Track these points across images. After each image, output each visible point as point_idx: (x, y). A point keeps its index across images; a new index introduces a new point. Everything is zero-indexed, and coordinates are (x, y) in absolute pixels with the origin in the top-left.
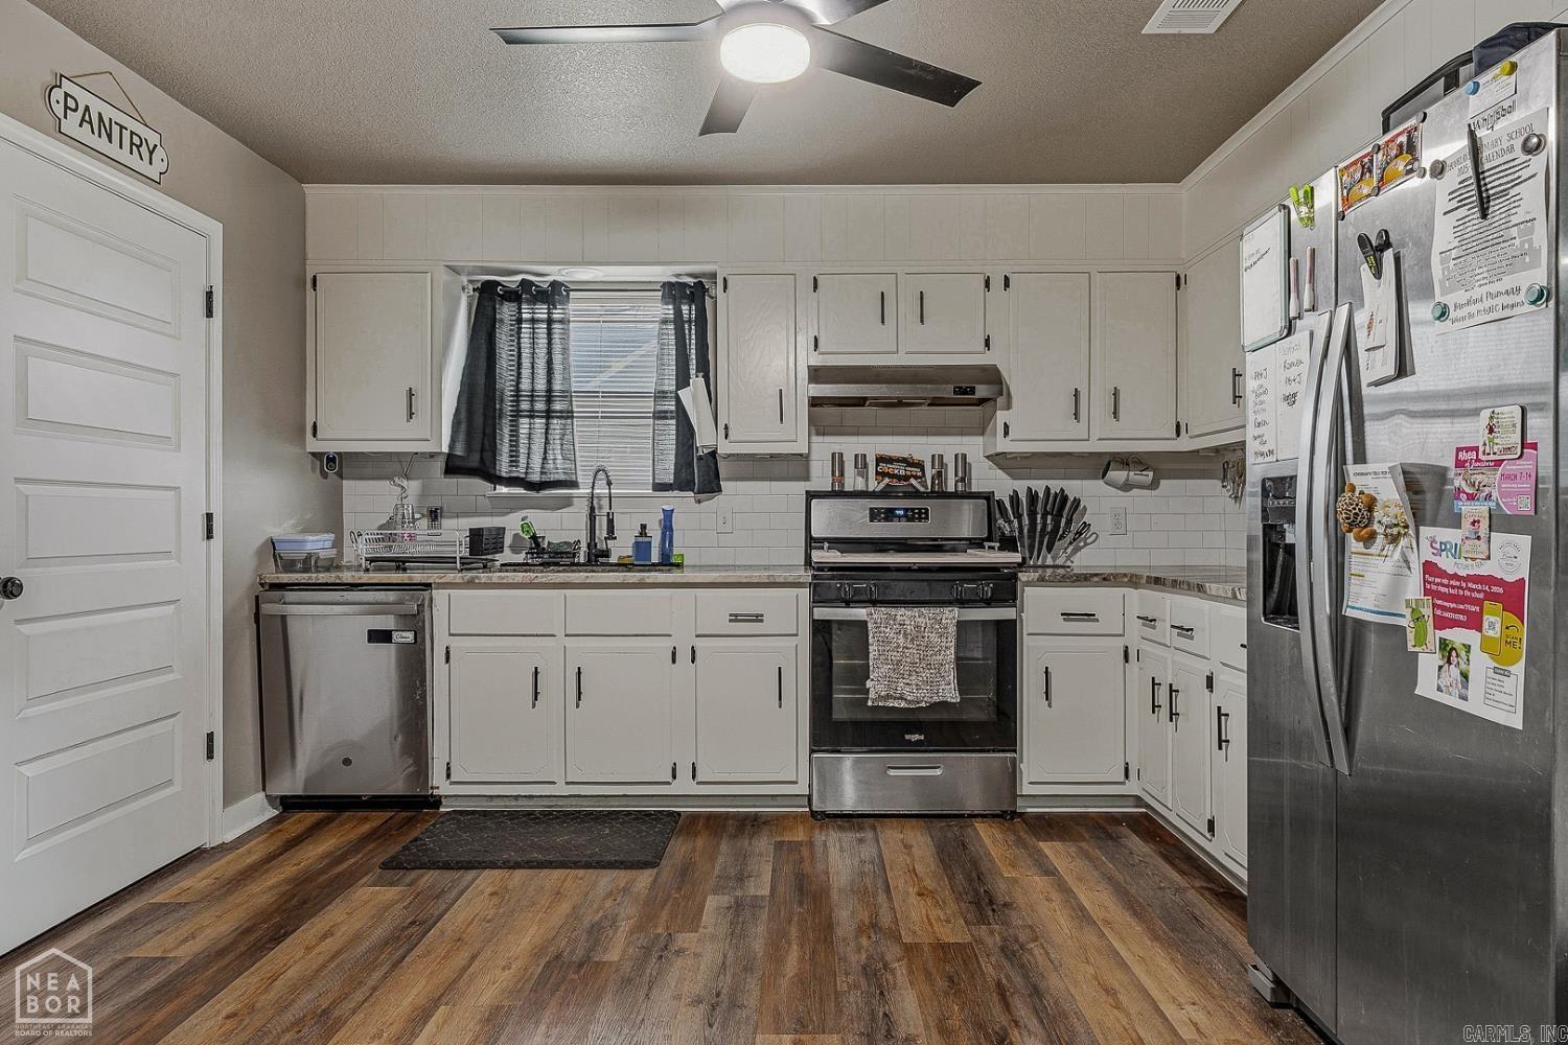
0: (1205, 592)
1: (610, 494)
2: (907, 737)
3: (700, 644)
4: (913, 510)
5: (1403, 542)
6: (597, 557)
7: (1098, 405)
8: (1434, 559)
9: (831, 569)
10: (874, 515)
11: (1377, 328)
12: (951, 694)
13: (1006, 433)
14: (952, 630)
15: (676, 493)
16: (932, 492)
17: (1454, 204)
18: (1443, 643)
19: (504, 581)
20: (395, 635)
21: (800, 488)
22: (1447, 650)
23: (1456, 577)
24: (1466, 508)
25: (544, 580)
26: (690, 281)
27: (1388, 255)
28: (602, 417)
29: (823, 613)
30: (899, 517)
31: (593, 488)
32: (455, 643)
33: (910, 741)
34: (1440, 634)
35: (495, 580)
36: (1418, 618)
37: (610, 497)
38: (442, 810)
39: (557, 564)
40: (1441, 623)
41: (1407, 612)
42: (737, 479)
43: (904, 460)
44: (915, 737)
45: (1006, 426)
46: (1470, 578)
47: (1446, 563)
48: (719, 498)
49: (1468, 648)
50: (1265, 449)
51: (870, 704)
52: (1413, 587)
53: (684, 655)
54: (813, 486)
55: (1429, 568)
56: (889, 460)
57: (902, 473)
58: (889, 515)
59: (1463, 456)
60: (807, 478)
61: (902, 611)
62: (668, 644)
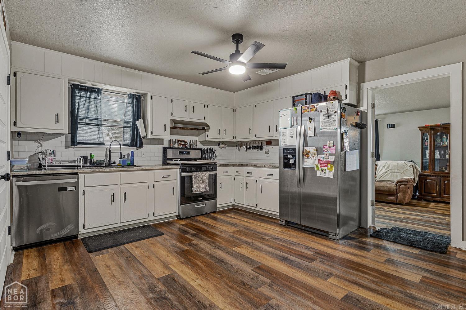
0: (256, 166)
1: (121, 147)
2: (199, 199)
3: (155, 183)
4: (187, 152)
5: (315, 157)
6: (111, 164)
7: (222, 132)
8: (320, 159)
9: (184, 165)
10: (180, 153)
11: (311, 129)
12: (208, 189)
13: (207, 137)
14: (208, 176)
15: (130, 147)
16: (190, 148)
17: (324, 116)
18: (321, 169)
19: (104, 171)
20: (68, 188)
21: (162, 146)
22: (322, 170)
23: (324, 161)
24: (325, 153)
25: (116, 170)
26: (137, 94)
27: (312, 120)
28: (107, 126)
29: (183, 174)
30: (184, 153)
31: (110, 146)
32: (86, 189)
33: (199, 200)
34: (321, 168)
35: (101, 171)
36: (317, 166)
37: (121, 148)
38: (79, 238)
39: (101, 166)
40: (321, 167)
41: (315, 166)
42: (146, 144)
43: (184, 141)
44: (200, 199)
45: (207, 135)
46: (326, 161)
47: (322, 159)
48: (142, 148)
49: (326, 169)
50: (285, 144)
51: (193, 193)
52: (317, 162)
53: (151, 187)
54: (164, 146)
55: (319, 160)
56: (181, 141)
57: (184, 144)
58: (183, 153)
59: (325, 146)
60: (163, 144)
61: (199, 173)
62: (147, 184)
